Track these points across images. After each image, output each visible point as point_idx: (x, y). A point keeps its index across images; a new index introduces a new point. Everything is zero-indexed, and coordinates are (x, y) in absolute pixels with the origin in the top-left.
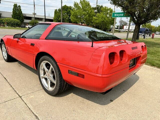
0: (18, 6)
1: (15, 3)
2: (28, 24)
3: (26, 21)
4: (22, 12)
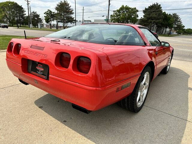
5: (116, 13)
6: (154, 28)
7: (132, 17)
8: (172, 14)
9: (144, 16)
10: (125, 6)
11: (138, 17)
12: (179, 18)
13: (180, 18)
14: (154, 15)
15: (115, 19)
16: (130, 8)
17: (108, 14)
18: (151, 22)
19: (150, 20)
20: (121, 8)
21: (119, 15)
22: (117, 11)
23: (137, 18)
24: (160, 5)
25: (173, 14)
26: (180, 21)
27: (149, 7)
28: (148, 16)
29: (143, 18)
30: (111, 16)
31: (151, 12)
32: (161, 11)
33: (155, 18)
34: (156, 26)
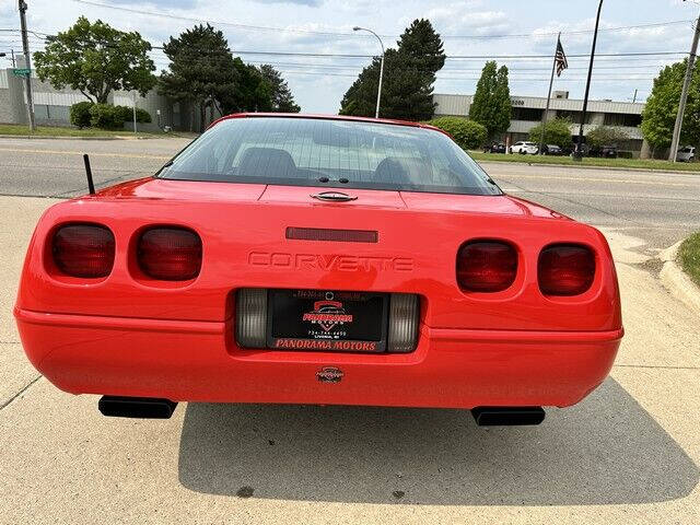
0: (499, 67)
1: (490, 60)
2: (524, 137)
3: (518, 126)
4: (507, 91)
5: (58, 46)
6: (216, 110)
7: (131, 66)
8: (258, 67)
9: (171, 66)
10: (92, 22)
11: (154, 69)
12: (282, 80)
13: (284, 82)
14: (205, 65)
15: (55, 72)
16: (117, 34)
17: (26, 48)
18: (200, 90)
19: (196, 84)
20: (76, 27)
21: (75, 56)
22: (62, 37)
23: (152, 73)
24: (220, 33)
25: (263, 68)
26: (285, 92)
27: (184, 36)
28: (186, 68)
29: (170, 72)
30: (38, 56)
31: (196, 57)
32: (226, 54)
33: (212, 78)
34: (218, 104)
